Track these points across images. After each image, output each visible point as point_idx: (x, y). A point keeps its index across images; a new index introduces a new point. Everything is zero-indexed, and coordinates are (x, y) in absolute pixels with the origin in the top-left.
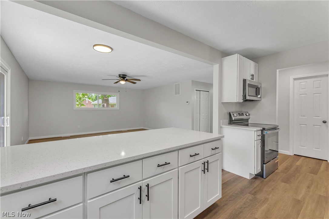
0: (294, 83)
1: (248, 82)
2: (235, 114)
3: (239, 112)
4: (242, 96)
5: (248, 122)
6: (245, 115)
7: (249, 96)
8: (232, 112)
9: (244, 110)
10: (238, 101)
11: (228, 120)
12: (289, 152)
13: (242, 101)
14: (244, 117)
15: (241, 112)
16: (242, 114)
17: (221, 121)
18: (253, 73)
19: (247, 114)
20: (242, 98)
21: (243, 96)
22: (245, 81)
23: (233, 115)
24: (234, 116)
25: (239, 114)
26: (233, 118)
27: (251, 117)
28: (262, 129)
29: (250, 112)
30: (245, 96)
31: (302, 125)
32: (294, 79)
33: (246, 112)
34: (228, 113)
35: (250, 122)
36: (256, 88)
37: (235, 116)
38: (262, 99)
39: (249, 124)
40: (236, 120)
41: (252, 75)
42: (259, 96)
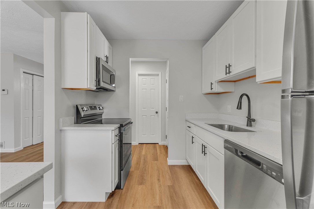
0: (138, 78)
1: (102, 63)
2: (85, 108)
3: (90, 105)
4: (94, 81)
5: (102, 117)
6: (98, 109)
7: (103, 82)
8: (81, 105)
9: (96, 102)
10: (89, 87)
11: (74, 117)
12: (135, 142)
13: (95, 88)
14: (97, 111)
15: (93, 105)
16: (95, 108)
17: (61, 120)
18: (107, 53)
19: (101, 107)
20: (94, 83)
21: (96, 81)
22: (98, 60)
23: (82, 108)
24: (83, 111)
25: (91, 107)
26: (83, 114)
27: (105, 110)
28: (118, 125)
29: (104, 105)
30: (99, 81)
31: (144, 116)
32: (138, 74)
33: (99, 105)
34: (74, 107)
35: (104, 117)
36: (111, 75)
37: (85, 109)
38: (116, 89)
39: (103, 120)
40: (85, 116)
41: (107, 57)
42: (114, 85)
